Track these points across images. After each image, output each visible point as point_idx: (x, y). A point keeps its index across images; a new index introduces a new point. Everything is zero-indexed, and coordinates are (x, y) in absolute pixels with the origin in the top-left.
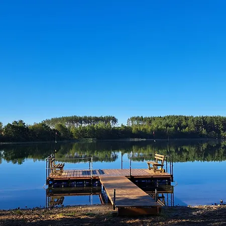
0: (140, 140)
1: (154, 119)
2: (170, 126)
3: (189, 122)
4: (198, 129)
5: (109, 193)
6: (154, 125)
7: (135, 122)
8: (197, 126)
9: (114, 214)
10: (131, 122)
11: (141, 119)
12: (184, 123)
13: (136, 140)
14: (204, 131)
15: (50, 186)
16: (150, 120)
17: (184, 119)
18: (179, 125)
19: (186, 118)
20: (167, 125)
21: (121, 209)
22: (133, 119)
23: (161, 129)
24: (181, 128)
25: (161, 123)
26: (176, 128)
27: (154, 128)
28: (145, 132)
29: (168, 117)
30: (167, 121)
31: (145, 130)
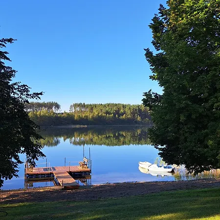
0: (82, 126)
1: (95, 106)
2: (110, 113)
3: (126, 110)
4: (134, 116)
5: (60, 181)
6: (95, 112)
7: (78, 109)
8: (133, 113)
9: (63, 189)
10: (73, 108)
11: (84, 106)
12: (122, 111)
13: (78, 126)
14: (139, 118)
15: (27, 177)
16: (92, 107)
17: (122, 107)
18: (117, 112)
19: (124, 106)
20: (107, 113)
21: (65, 187)
22: (76, 105)
23: (101, 116)
24: (119, 115)
25: (102, 110)
26: (115, 115)
27: (95, 115)
28: (87, 119)
29: (109, 105)
30: (107, 109)
31: (87, 116)
